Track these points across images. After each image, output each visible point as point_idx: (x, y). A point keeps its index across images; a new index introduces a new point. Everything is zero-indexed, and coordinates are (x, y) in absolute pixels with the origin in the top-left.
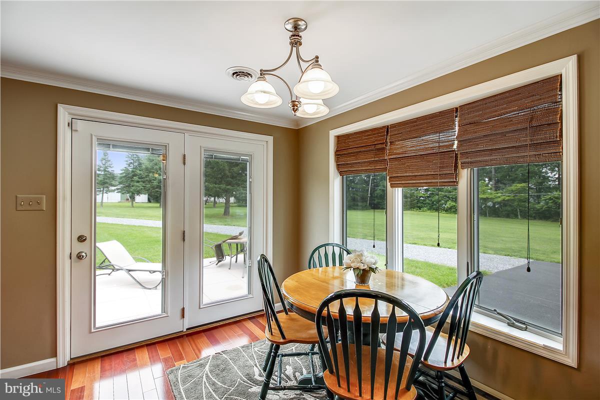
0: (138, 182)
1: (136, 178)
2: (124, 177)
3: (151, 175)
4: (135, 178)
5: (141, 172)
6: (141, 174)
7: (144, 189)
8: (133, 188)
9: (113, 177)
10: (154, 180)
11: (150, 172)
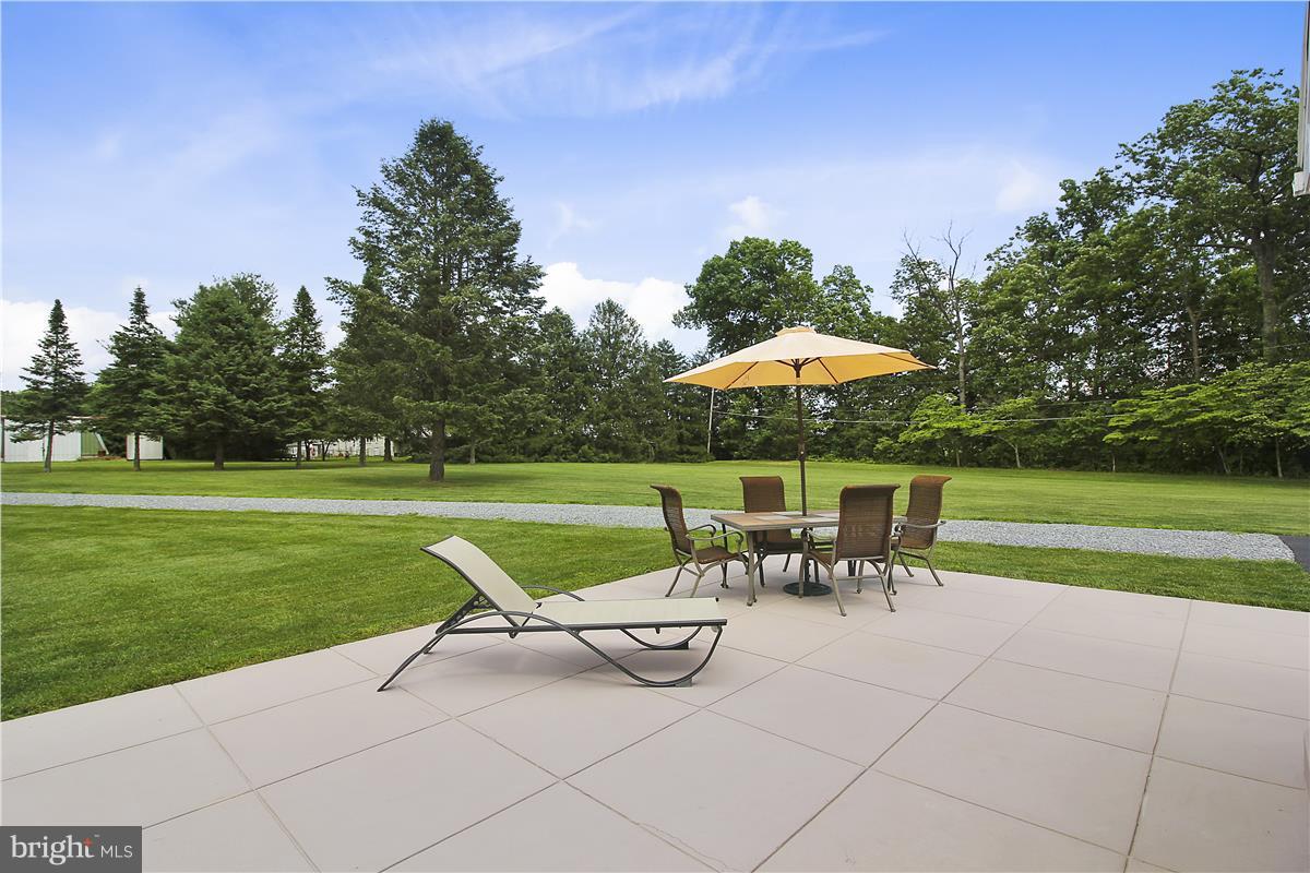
0: (155, 403)
1: (150, 393)
2: (113, 389)
3: (193, 383)
4: (146, 391)
5: (163, 377)
6: (163, 382)
7: (173, 421)
8: (141, 420)
9: (81, 389)
10: (201, 397)
11: (190, 377)
